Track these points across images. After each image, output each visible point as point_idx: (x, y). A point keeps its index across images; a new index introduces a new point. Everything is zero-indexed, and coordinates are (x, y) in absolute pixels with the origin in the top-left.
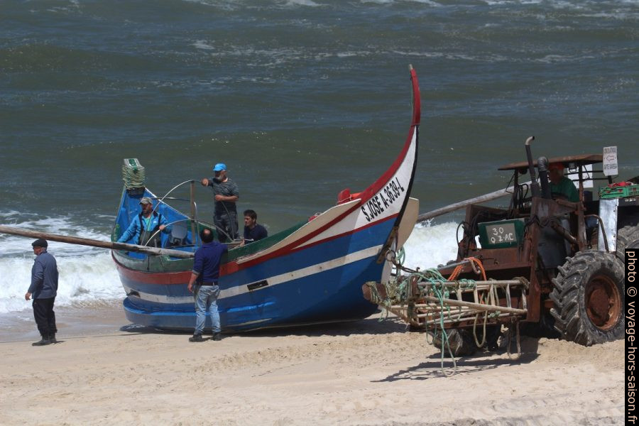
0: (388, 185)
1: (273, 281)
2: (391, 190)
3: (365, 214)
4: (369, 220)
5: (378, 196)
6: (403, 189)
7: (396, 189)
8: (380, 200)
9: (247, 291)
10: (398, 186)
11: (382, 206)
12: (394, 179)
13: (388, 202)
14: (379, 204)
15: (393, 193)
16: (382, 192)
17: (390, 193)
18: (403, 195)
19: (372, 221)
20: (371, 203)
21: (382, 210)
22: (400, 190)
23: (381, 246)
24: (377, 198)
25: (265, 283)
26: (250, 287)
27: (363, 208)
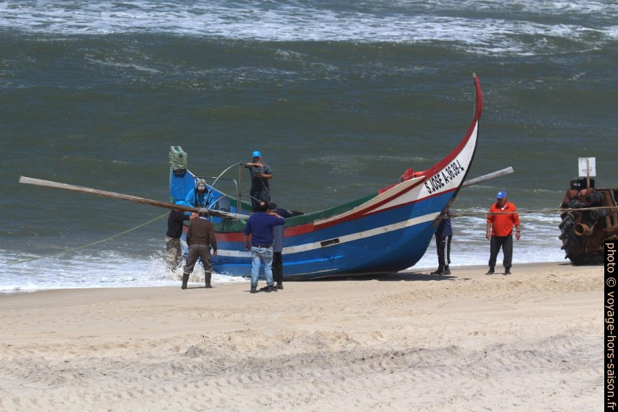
0: (450, 166)
1: (344, 239)
2: (452, 169)
3: (428, 187)
4: (430, 192)
5: (440, 174)
6: (463, 169)
7: (457, 168)
8: (441, 177)
9: (320, 246)
10: (458, 166)
11: (443, 181)
12: (455, 161)
13: (449, 179)
14: (440, 180)
15: (454, 172)
16: (444, 171)
17: (451, 172)
18: (462, 174)
19: (433, 193)
20: (433, 180)
21: (443, 185)
22: (460, 170)
23: (439, 213)
24: (439, 176)
25: (337, 241)
26: (322, 244)
27: (426, 183)
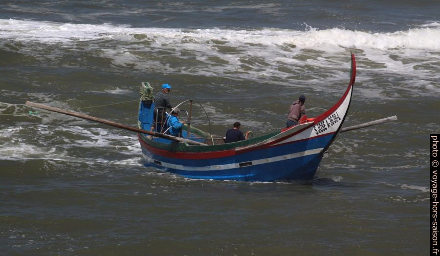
0: (331, 116)
1: (255, 163)
2: (332, 118)
3: (316, 130)
4: (317, 134)
6: (340, 119)
8: (325, 123)
9: (239, 167)
10: (337, 117)
11: (326, 126)
12: (335, 113)
13: (330, 125)
15: (334, 120)
16: (327, 119)
17: (332, 120)
18: (340, 122)
19: (319, 134)
20: (319, 125)
21: (326, 129)
22: (338, 119)
23: (322, 149)
24: (323, 122)
25: (251, 163)
26: (240, 165)
27: (314, 127)
